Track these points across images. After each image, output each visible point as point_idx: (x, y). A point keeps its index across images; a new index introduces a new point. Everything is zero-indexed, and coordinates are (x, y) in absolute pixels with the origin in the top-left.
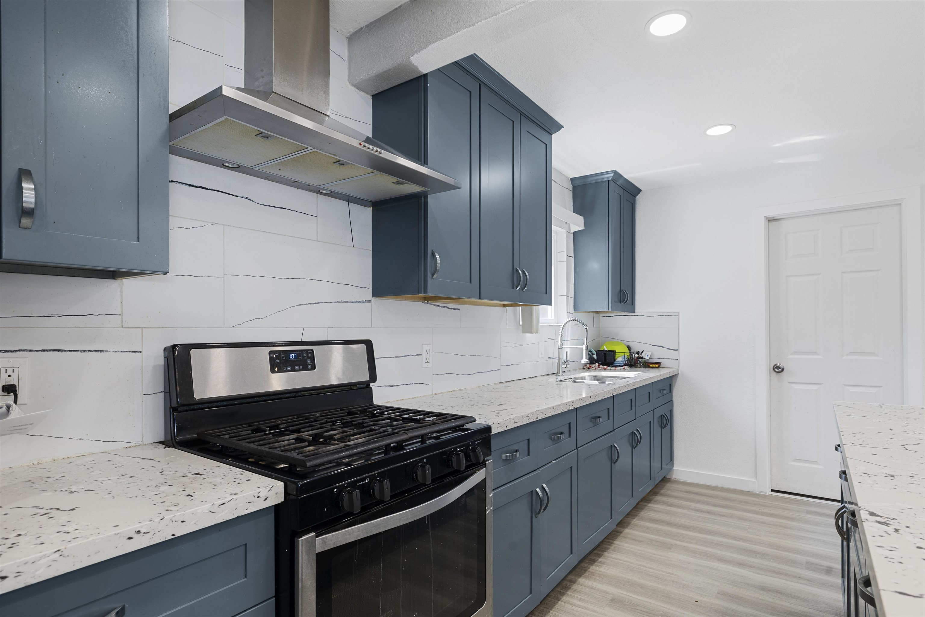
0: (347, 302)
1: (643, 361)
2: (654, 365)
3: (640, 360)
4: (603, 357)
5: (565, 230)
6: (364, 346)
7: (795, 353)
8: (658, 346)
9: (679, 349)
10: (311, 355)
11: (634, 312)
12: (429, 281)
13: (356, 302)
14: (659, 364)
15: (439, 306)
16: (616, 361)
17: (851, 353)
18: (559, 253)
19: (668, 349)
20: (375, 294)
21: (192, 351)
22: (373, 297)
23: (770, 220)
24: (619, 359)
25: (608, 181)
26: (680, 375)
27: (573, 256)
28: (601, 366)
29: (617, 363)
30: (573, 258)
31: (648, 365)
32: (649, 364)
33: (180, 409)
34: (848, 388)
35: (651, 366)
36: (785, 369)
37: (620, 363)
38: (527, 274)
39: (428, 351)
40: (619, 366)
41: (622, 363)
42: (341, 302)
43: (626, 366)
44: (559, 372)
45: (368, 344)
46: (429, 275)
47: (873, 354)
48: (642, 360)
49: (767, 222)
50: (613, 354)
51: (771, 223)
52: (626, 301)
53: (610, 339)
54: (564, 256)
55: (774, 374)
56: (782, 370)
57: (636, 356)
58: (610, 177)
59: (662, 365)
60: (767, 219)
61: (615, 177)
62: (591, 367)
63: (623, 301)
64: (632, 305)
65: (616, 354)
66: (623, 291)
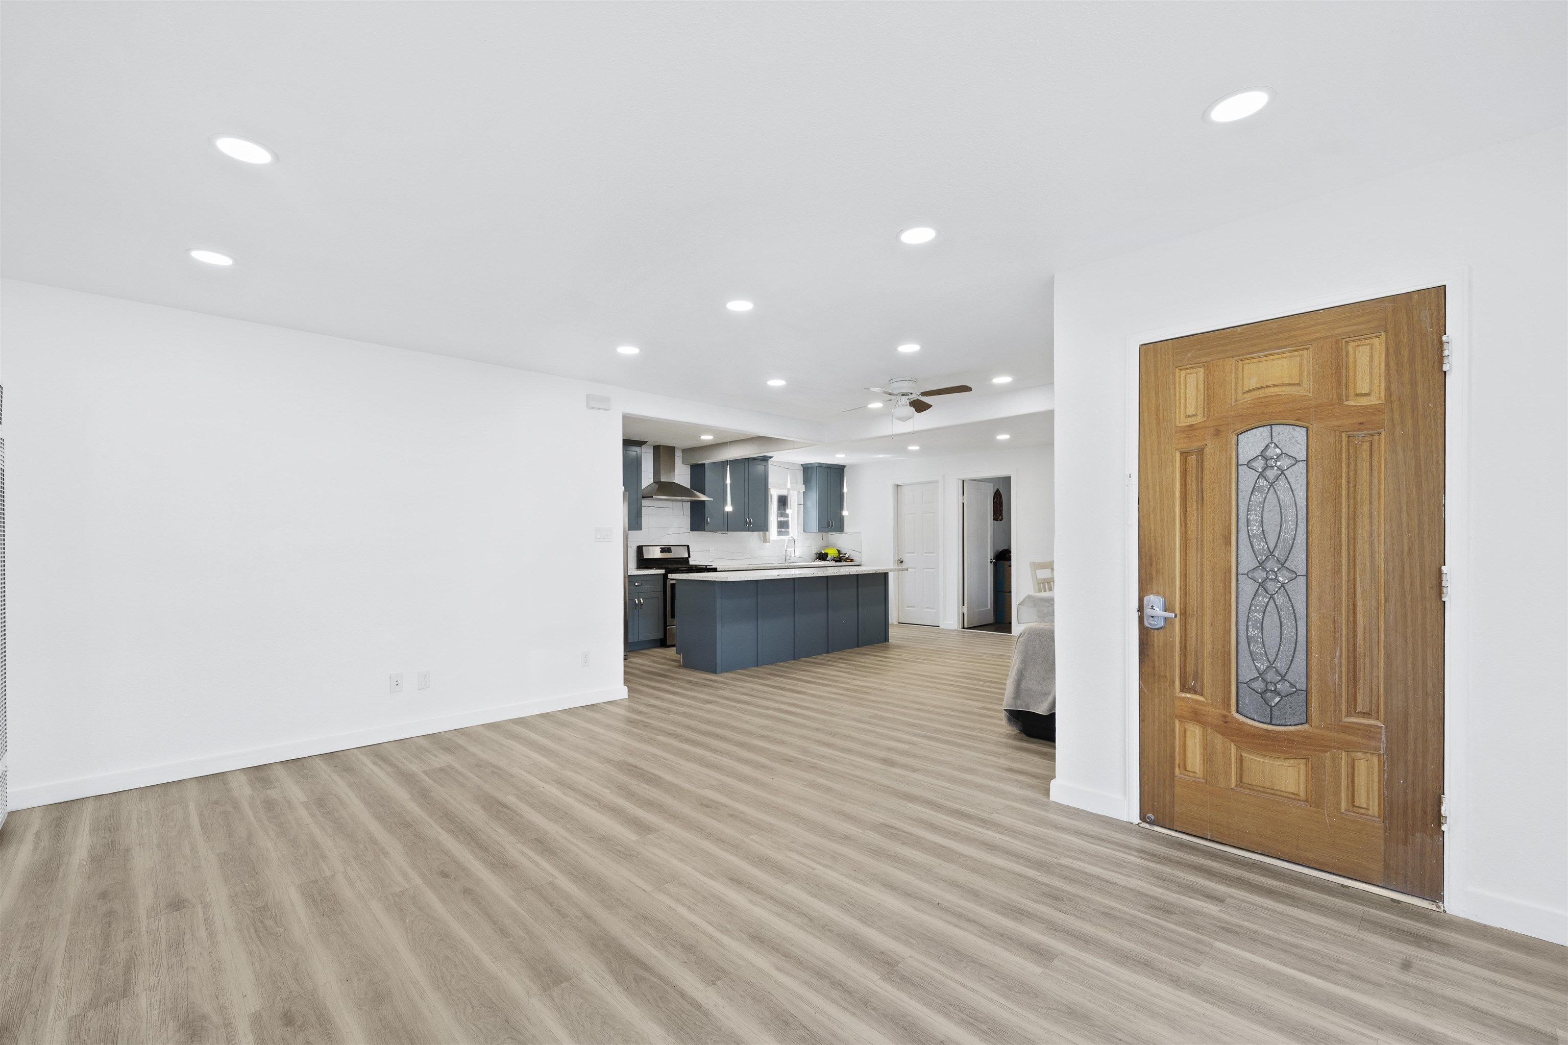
1: (845, 558)
2: (849, 561)
3: (843, 557)
4: (823, 556)
6: (686, 547)
7: (907, 553)
8: (854, 549)
10: (670, 549)
11: (843, 532)
12: (706, 527)
13: (686, 533)
14: (852, 560)
15: (717, 533)
17: (926, 553)
19: (858, 551)
20: (692, 530)
21: (644, 547)
23: (898, 486)
24: (829, 557)
27: (803, 503)
28: (819, 560)
29: (827, 559)
30: (803, 505)
33: (640, 560)
34: (925, 570)
37: (829, 559)
38: (752, 520)
39: (712, 550)
42: (681, 533)
45: (688, 546)
46: (706, 524)
47: (933, 553)
49: (896, 487)
50: (826, 554)
51: (899, 487)
52: (832, 526)
53: (833, 546)
54: (796, 504)
55: (899, 564)
56: (902, 562)
57: (841, 555)
58: (817, 465)
59: (854, 561)
60: (896, 485)
61: (819, 465)
62: (815, 560)
63: (830, 527)
64: (840, 529)
65: (828, 554)
66: (830, 522)
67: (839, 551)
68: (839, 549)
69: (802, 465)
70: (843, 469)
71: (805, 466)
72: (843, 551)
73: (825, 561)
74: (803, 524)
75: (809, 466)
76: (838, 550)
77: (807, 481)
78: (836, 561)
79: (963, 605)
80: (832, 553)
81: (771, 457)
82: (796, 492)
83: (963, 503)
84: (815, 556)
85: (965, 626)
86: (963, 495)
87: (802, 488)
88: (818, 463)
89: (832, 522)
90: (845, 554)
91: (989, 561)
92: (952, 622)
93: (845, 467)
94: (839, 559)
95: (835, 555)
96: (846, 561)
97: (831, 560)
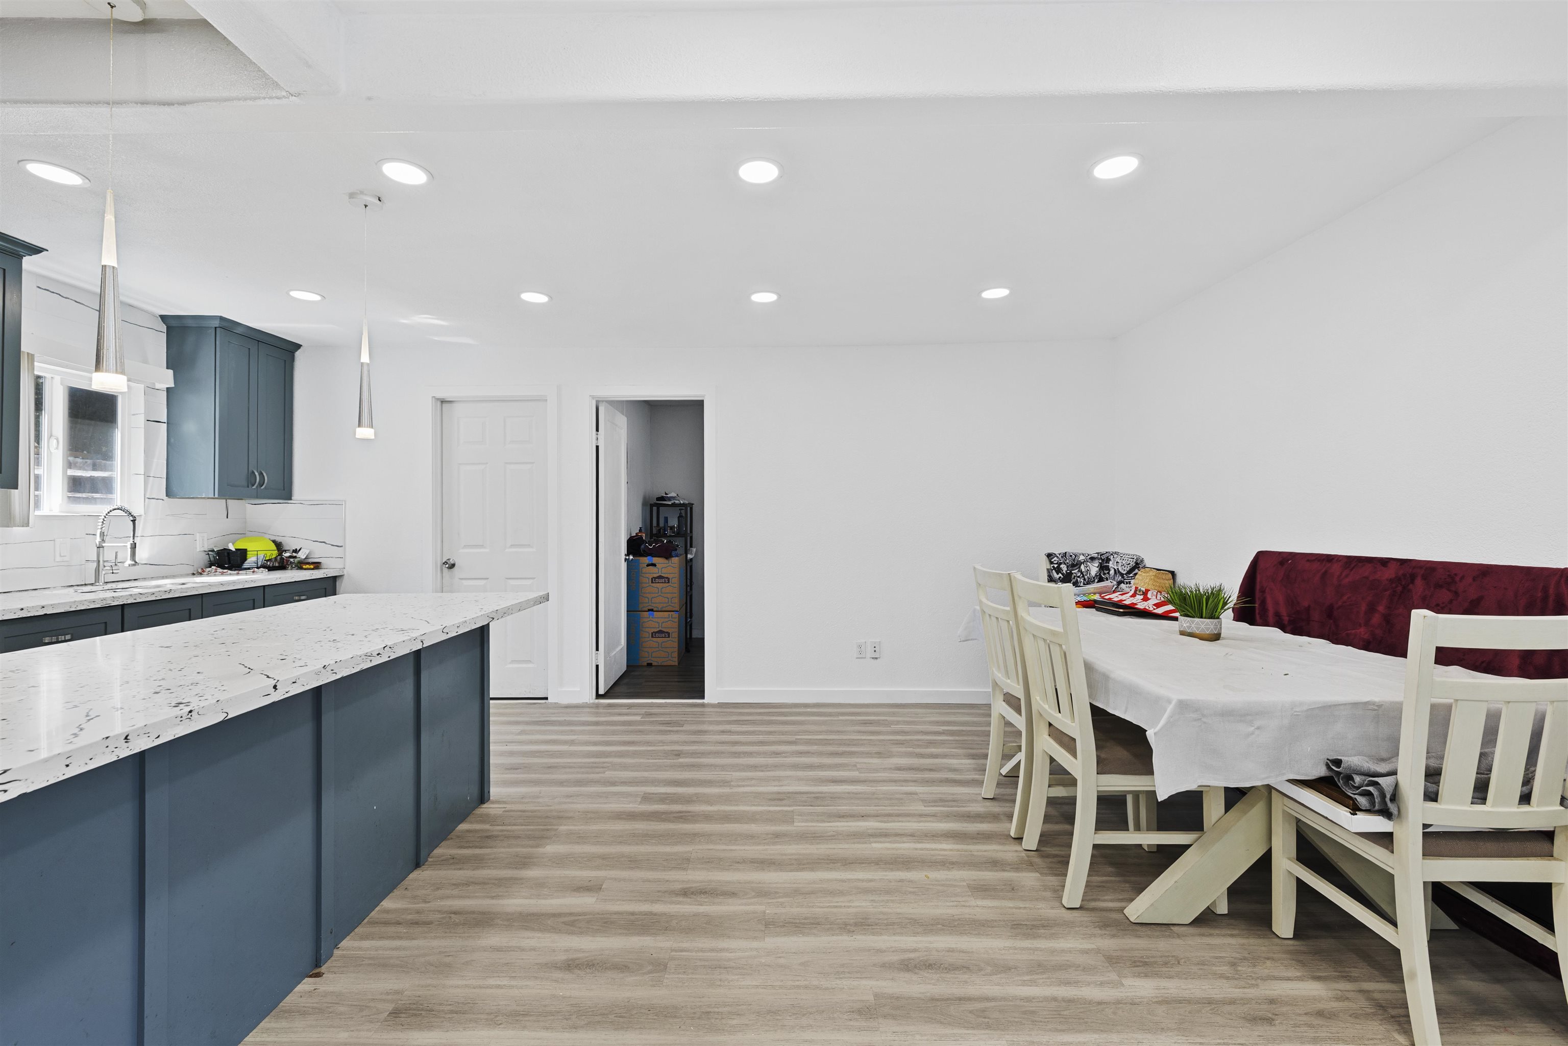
1: (296, 561)
2: (307, 566)
3: (292, 560)
4: (227, 558)
5: (143, 385)
7: (465, 547)
8: (320, 542)
9: (345, 544)
11: (291, 499)
14: (316, 565)
16: (246, 562)
17: (512, 546)
18: (133, 415)
19: (332, 545)
23: (443, 402)
24: (251, 560)
25: (216, 328)
26: (345, 577)
27: (166, 421)
28: (219, 570)
29: (246, 565)
30: (166, 424)
31: (300, 565)
32: (302, 565)
34: (509, 581)
35: (304, 567)
36: (456, 566)
37: (251, 564)
40: (249, 569)
41: (253, 564)
43: (261, 569)
44: (97, 581)
47: (529, 546)
48: (294, 560)
49: (439, 403)
50: (242, 554)
51: (444, 405)
52: (261, 485)
53: (259, 534)
54: (141, 420)
55: (445, 570)
56: (452, 566)
57: (288, 554)
58: (216, 323)
59: (323, 566)
60: (438, 399)
61: (224, 324)
62: (204, 571)
63: (253, 485)
64: (284, 492)
65: (248, 553)
66: (253, 472)
67: (279, 546)
68: (278, 539)
69: (164, 318)
70: (296, 351)
71: (173, 323)
72: (290, 544)
73: (240, 572)
74: (165, 477)
75: (190, 323)
76: (274, 541)
77: (179, 363)
78: (271, 569)
79: (597, 649)
80: (258, 550)
81: (36, 250)
82: (142, 386)
83: (597, 447)
84: (205, 559)
85: (603, 691)
86: (597, 430)
87: (167, 379)
88: (222, 319)
89: (261, 474)
90: (295, 551)
91: (623, 557)
92: (579, 689)
93: (298, 346)
94: (277, 565)
95: (268, 555)
96: (301, 568)
97: (258, 568)
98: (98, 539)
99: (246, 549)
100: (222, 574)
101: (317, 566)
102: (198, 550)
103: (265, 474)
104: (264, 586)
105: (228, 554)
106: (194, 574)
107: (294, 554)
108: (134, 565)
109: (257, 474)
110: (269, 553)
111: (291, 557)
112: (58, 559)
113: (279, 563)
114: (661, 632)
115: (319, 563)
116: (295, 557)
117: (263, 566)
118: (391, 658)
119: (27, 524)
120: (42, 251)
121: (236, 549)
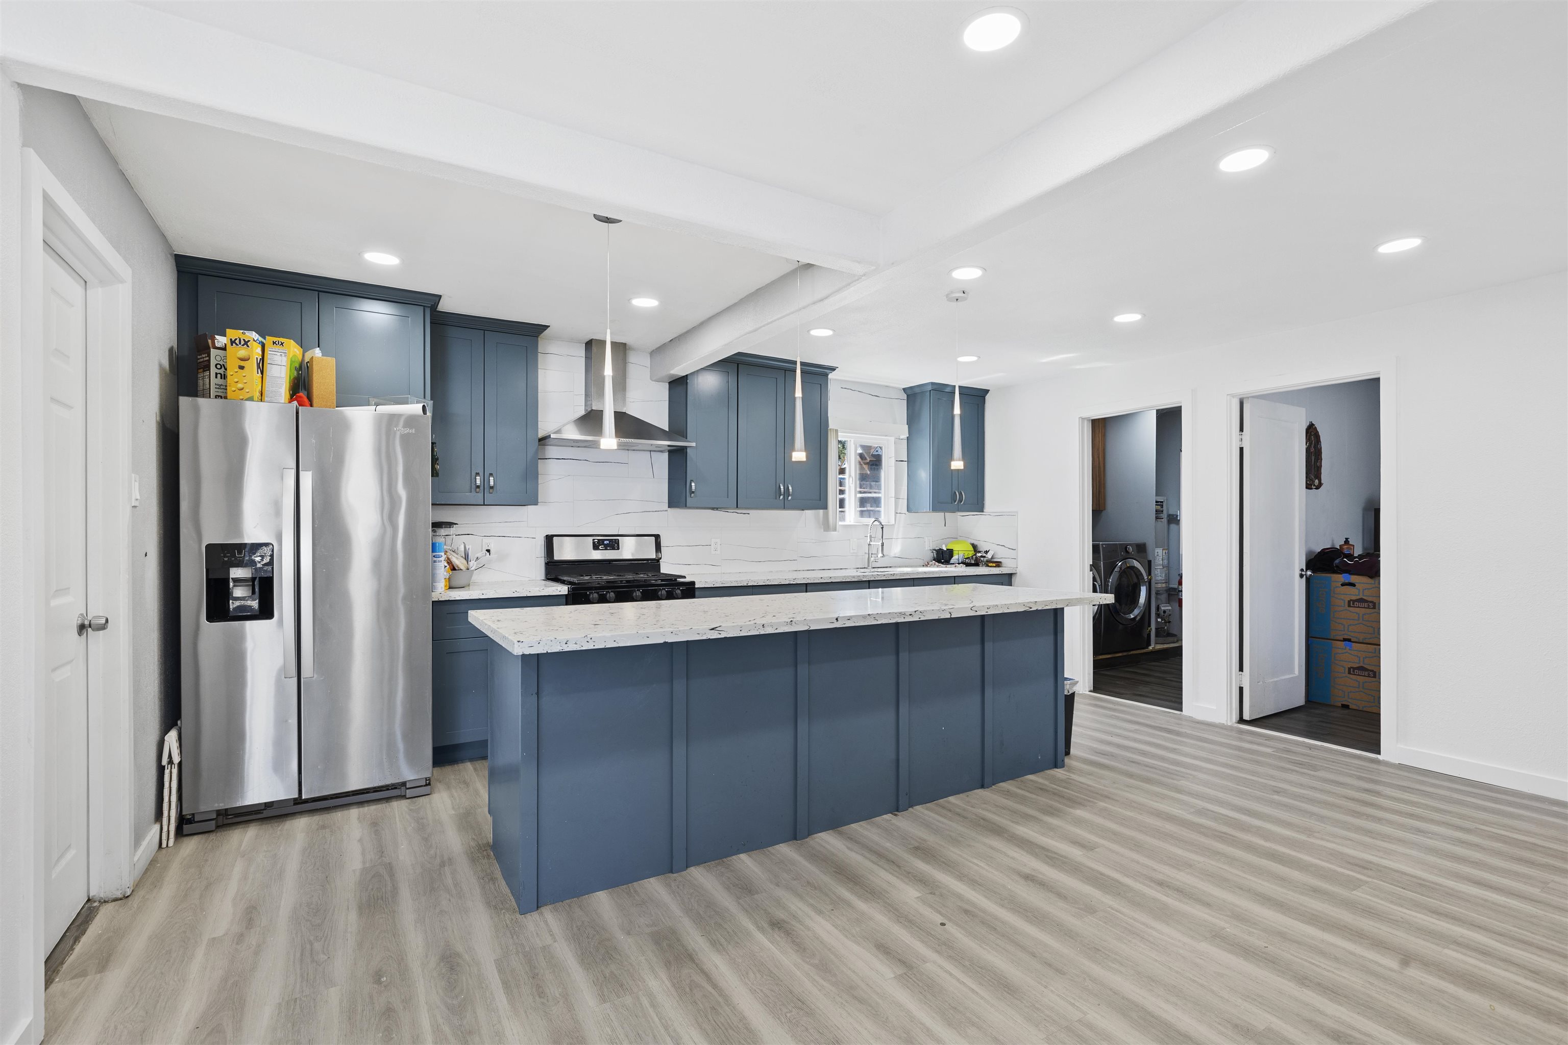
0: (649, 512)
1: (985, 560)
2: (992, 564)
3: (982, 559)
4: (942, 555)
5: (894, 438)
6: (654, 538)
8: (1002, 546)
9: (1018, 548)
10: (617, 542)
11: (983, 512)
12: (689, 499)
13: (656, 511)
15: (728, 512)
16: (952, 558)
18: (890, 460)
19: (1010, 548)
20: (667, 503)
21: (554, 538)
22: (669, 507)
24: (955, 557)
25: (929, 391)
26: (1018, 574)
27: (906, 460)
28: (937, 564)
29: (952, 561)
30: (906, 463)
31: (988, 563)
33: (549, 564)
35: (990, 564)
37: (955, 560)
38: (790, 488)
39: (716, 543)
40: (953, 564)
41: (957, 560)
42: (644, 512)
43: (961, 565)
44: (868, 566)
45: (657, 537)
46: (695, 496)
50: (950, 553)
52: (961, 501)
53: (963, 538)
54: (894, 462)
57: (979, 555)
58: (930, 388)
59: (1003, 565)
61: (935, 387)
62: (928, 564)
63: (955, 502)
64: (978, 505)
65: (954, 552)
66: (955, 493)
67: (974, 547)
68: (976, 543)
69: (904, 390)
70: (986, 395)
71: (909, 392)
72: (983, 547)
73: (948, 566)
74: (906, 497)
75: (917, 390)
76: (972, 544)
77: (912, 419)
78: (968, 565)
79: (1241, 669)
80: (961, 550)
81: (833, 369)
83: (1241, 449)
84: (930, 555)
85: (1246, 716)
86: (1241, 429)
87: (906, 431)
88: (933, 384)
89: (961, 494)
90: (986, 552)
91: (1297, 572)
92: (1215, 708)
93: (987, 391)
94: (973, 562)
95: (966, 554)
96: (988, 566)
97: (959, 564)
98: (869, 540)
99: (952, 550)
100: (938, 566)
101: (998, 564)
102: (926, 549)
103: (963, 494)
104: (955, 577)
105: (942, 552)
106: (923, 566)
107: (984, 555)
108: (883, 557)
109: (957, 493)
110: (966, 553)
111: (982, 556)
112: (852, 551)
113: (975, 561)
114: (1361, 668)
115: (1000, 562)
116: (984, 557)
117: (963, 563)
118: (921, 619)
119: (835, 530)
120: (835, 369)
121: (947, 549)
